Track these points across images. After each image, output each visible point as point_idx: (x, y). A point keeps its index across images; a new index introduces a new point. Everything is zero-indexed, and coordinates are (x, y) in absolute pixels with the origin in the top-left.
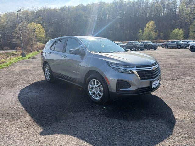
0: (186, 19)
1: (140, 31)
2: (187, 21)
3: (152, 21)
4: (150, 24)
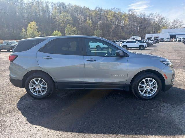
0: (61, 23)
1: (23, 30)
2: (62, 25)
3: (34, 21)
4: (32, 25)
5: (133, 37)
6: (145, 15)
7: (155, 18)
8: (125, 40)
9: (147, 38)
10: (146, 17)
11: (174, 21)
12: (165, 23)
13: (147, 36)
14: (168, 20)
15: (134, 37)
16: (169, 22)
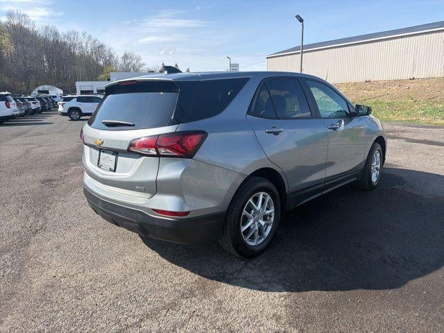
5: (41, 88)
6: (56, 34)
7: (84, 45)
8: (69, 96)
9: (98, 91)
10: (62, 39)
11: (125, 57)
12: (108, 58)
13: (81, 86)
14: (112, 51)
15: (46, 87)
16: (115, 56)
